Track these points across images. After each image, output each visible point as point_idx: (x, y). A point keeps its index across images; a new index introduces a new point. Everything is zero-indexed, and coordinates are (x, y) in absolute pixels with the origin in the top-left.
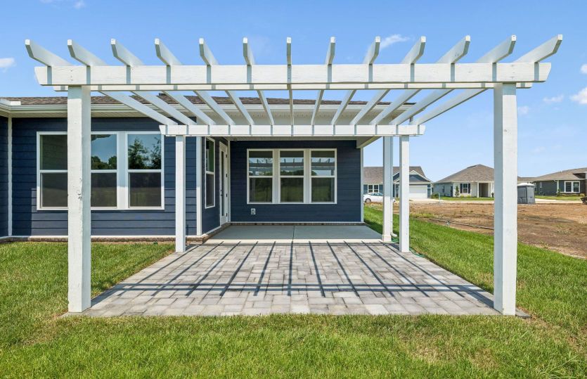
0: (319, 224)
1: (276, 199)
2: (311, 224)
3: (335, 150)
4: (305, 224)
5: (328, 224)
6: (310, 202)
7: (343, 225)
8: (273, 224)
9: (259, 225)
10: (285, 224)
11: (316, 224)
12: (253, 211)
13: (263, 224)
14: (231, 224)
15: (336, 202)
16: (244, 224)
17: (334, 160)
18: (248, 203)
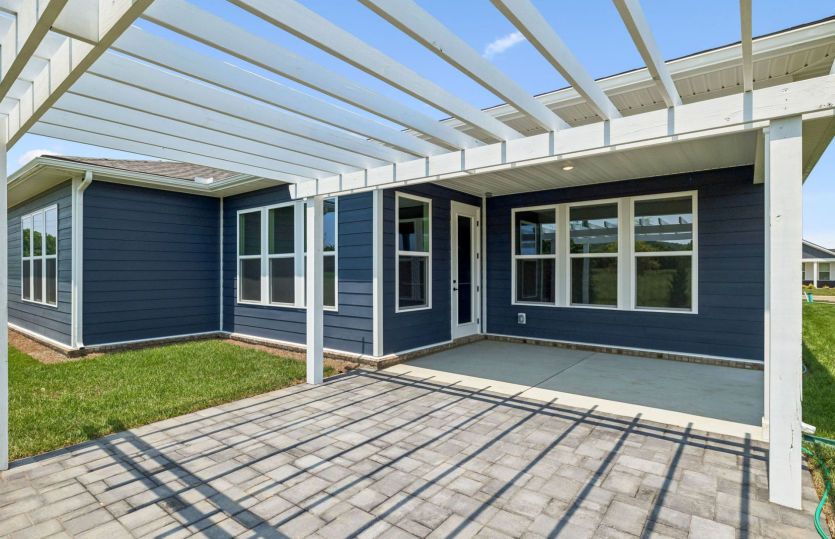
0: (650, 355)
1: (563, 298)
2: (633, 354)
3: (694, 194)
4: (620, 352)
5: (674, 358)
6: (632, 307)
7: (713, 363)
8: (555, 345)
9: (531, 343)
10: (578, 348)
11: (644, 355)
12: (523, 318)
13: (537, 343)
14: (486, 337)
15: (695, 310)
16: (505, 340)
17: (692, 218)
18: (513, 303)
